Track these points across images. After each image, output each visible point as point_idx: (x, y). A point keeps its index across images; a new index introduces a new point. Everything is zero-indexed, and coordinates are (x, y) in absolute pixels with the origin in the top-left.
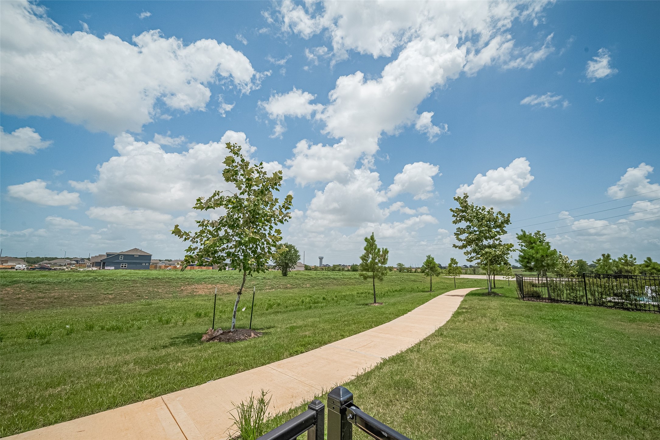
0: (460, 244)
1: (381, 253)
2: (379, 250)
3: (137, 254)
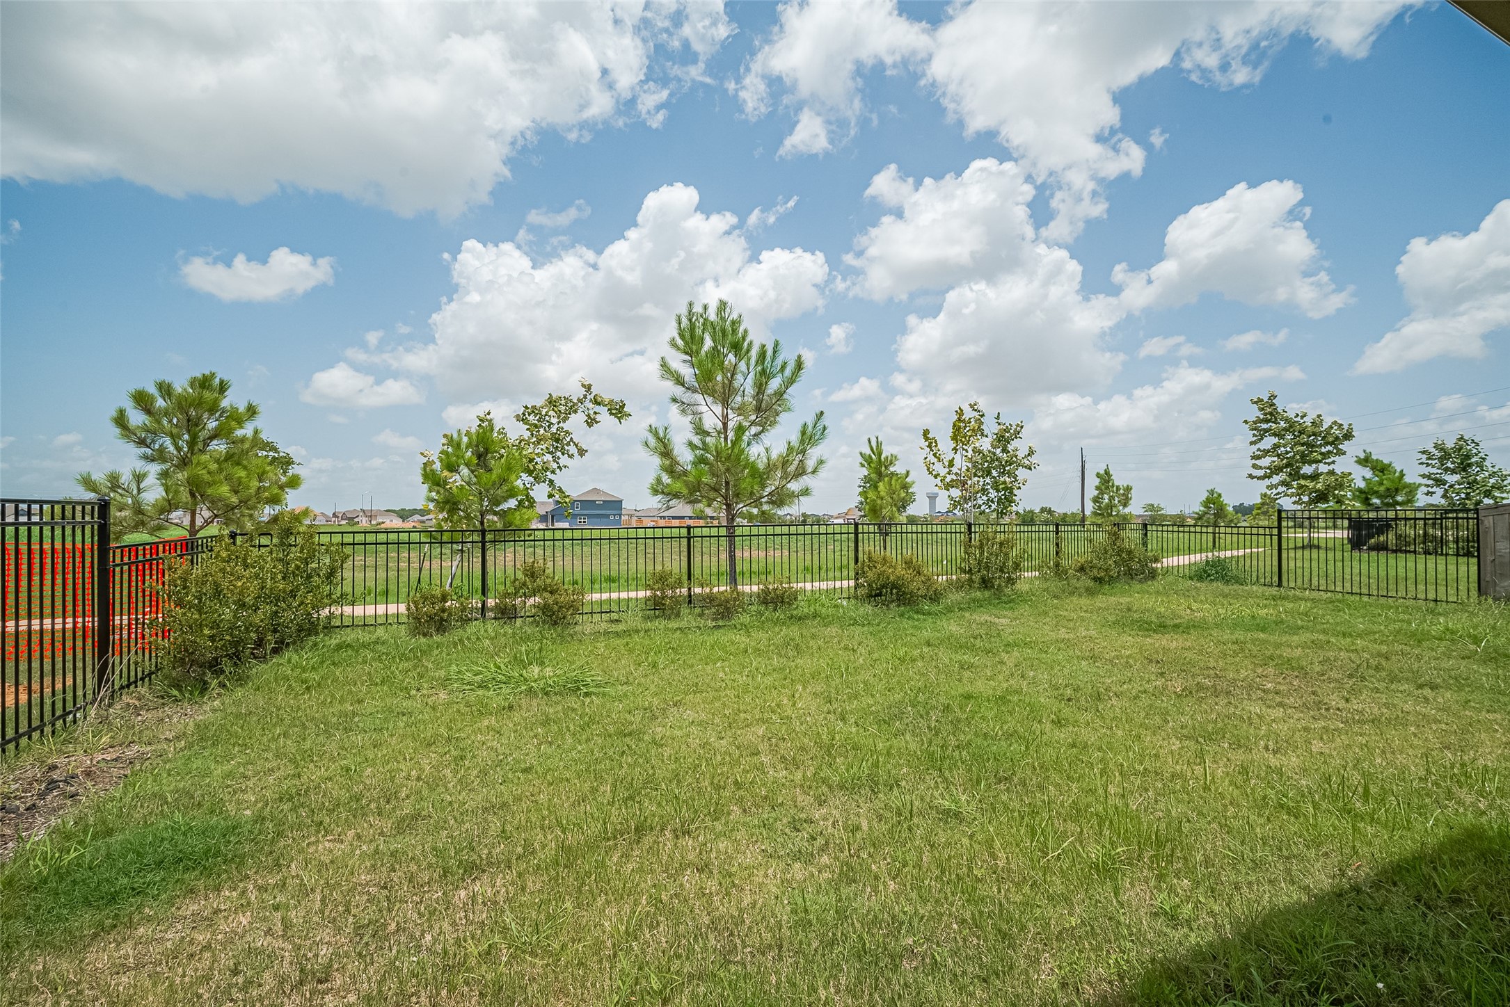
1: (1121, 491)
2: (1119, 487)
3: (600, 499)
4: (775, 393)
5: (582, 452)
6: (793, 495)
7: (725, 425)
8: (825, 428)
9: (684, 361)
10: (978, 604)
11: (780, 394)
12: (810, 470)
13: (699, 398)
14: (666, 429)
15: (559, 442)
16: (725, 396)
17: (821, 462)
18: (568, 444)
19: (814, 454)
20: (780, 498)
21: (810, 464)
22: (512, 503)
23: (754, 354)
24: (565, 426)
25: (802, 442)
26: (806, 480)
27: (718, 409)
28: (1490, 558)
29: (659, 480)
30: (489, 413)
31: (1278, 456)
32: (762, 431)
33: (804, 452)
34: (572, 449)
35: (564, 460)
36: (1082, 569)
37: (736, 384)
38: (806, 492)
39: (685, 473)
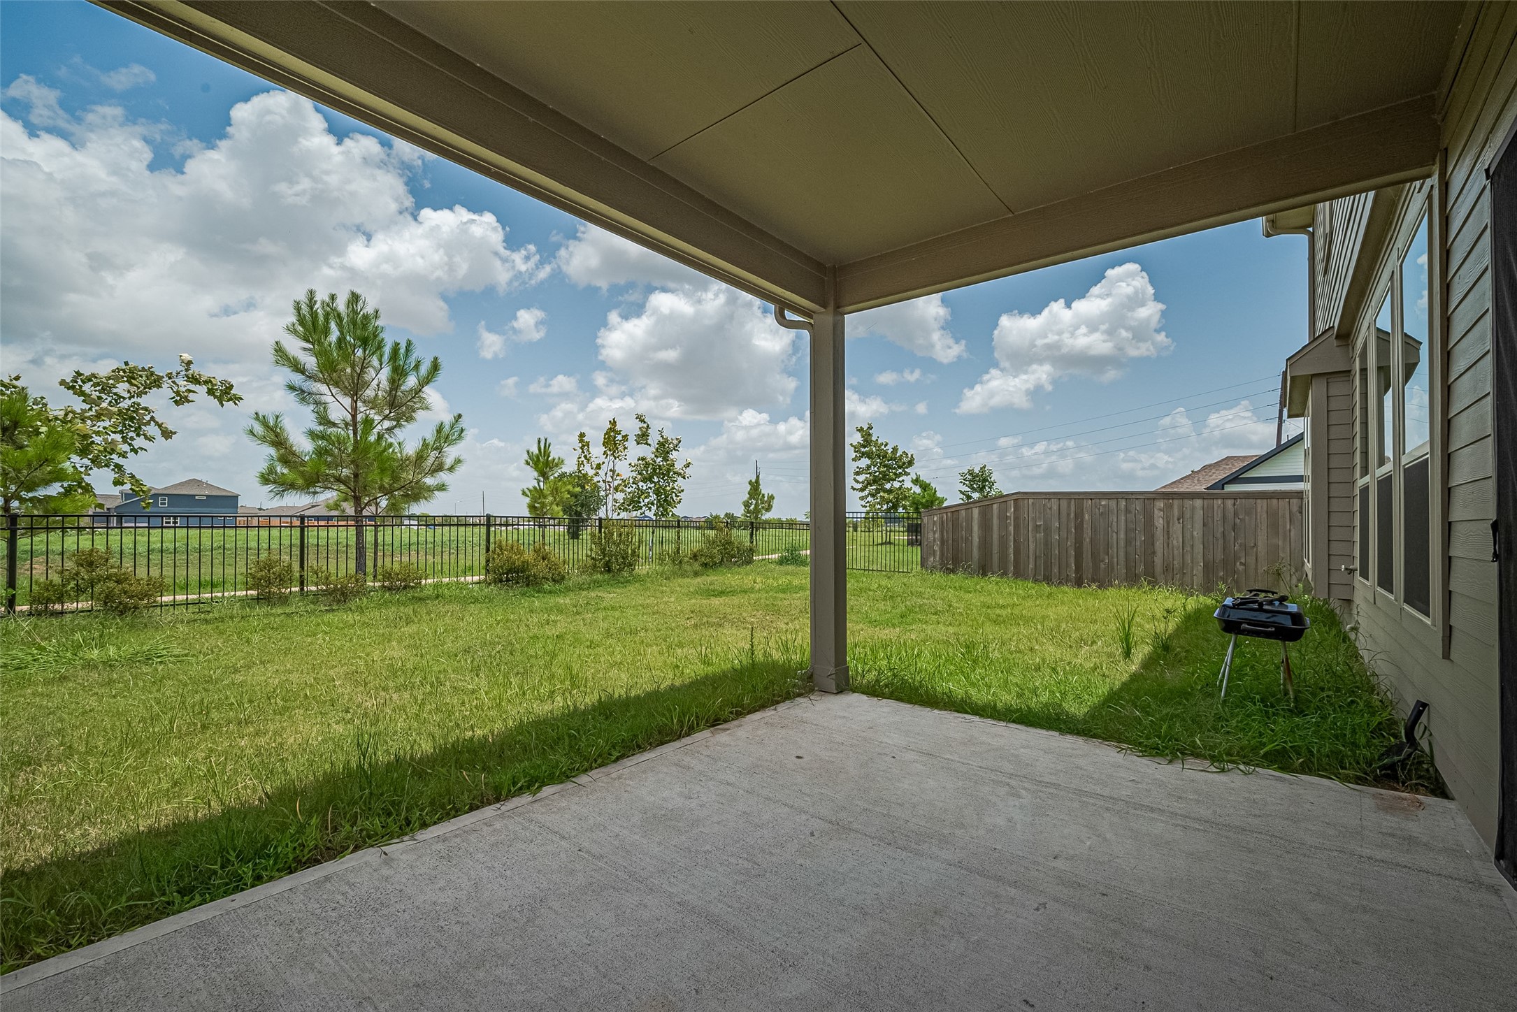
0: (860, 486)
1: (766, 499)
2: (763, 495)
3: (202, 493)
4: (411, 390)
5: (167, 434)
6: (430, 490)
7: (354, 417)
8: (462, 430)
9: (305, 349)
10: (598, 584)
11: (417, 391)
12: (446, 467)
13: (323, 388)
14: (277, 417)
15: (133, 421)
16: (355, 389)
17: (458, 461)
18: (148, 423)
19: (451, 453)
20: (417, 493)
21: (448, 462)
22: (55, 489)
23: (387, 350)
24: (144, 401)
25: (438, 439)
26: (443, 477)
27: (347, 401)
28: (926, 543)
29: (271, 470)
30: (17, 378)
31: (870, 473)
32: (395, 427)
33: (440, 449)
34: (152, 430)
35: (139, 442)
36: (695, 557)
37: (367, 377)
38: (442, 487)
39: (303, 464)
